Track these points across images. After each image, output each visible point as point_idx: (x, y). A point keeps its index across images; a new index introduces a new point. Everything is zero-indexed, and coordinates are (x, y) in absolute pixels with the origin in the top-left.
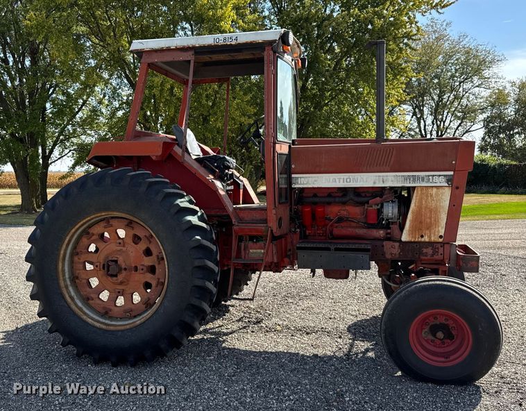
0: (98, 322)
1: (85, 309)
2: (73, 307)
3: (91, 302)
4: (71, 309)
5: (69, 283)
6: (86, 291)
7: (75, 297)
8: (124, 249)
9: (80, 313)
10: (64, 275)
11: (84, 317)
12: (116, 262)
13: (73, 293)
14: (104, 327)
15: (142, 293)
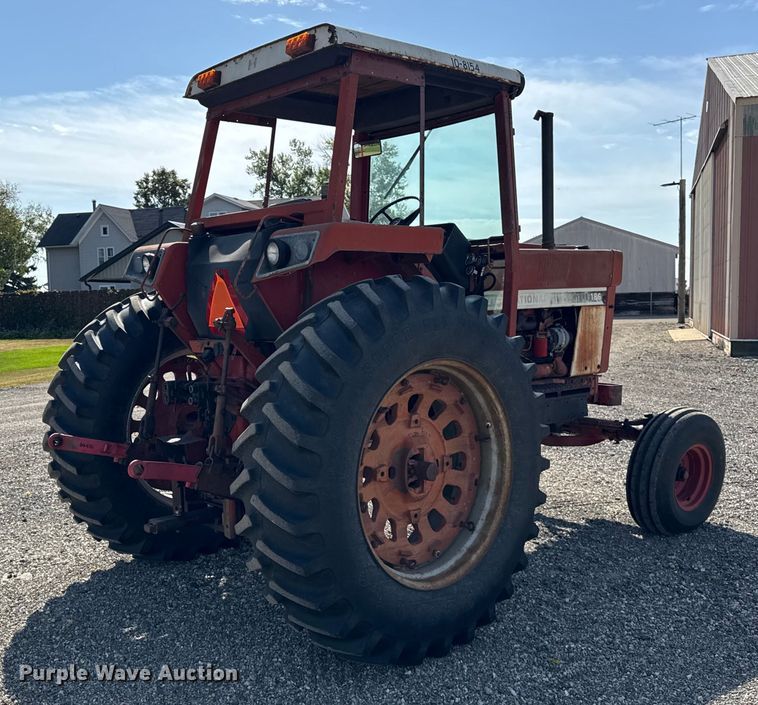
8: (420, 431)
15: (445, 508)
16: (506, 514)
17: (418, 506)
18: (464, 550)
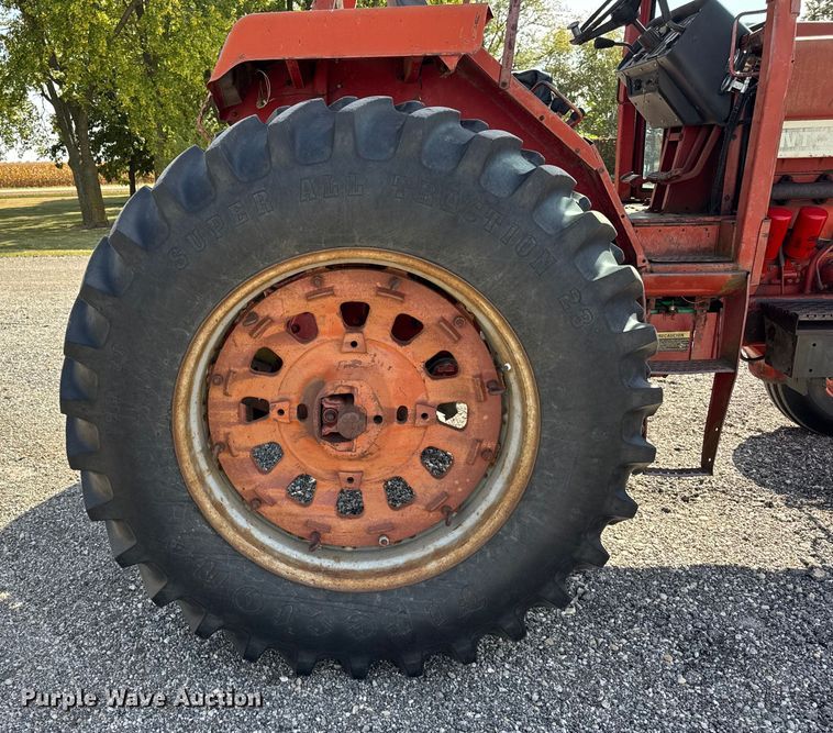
0: (304, 567)
1: (257, 534)
2: (229, 534)
3: (267, 510)
4: (225, 542)
5: (204, 465)
6: (250, 482)
7: (226, 503)
8: (366, 360)
9: (251, 550)
10: (191, 448)
11: (265, 559)
12: (348, 398)
13: (218, 494)
14: (327, 582)
15: (420, 479)
16: (513, 516)
17: (362, 468)
18: (431, 548)
